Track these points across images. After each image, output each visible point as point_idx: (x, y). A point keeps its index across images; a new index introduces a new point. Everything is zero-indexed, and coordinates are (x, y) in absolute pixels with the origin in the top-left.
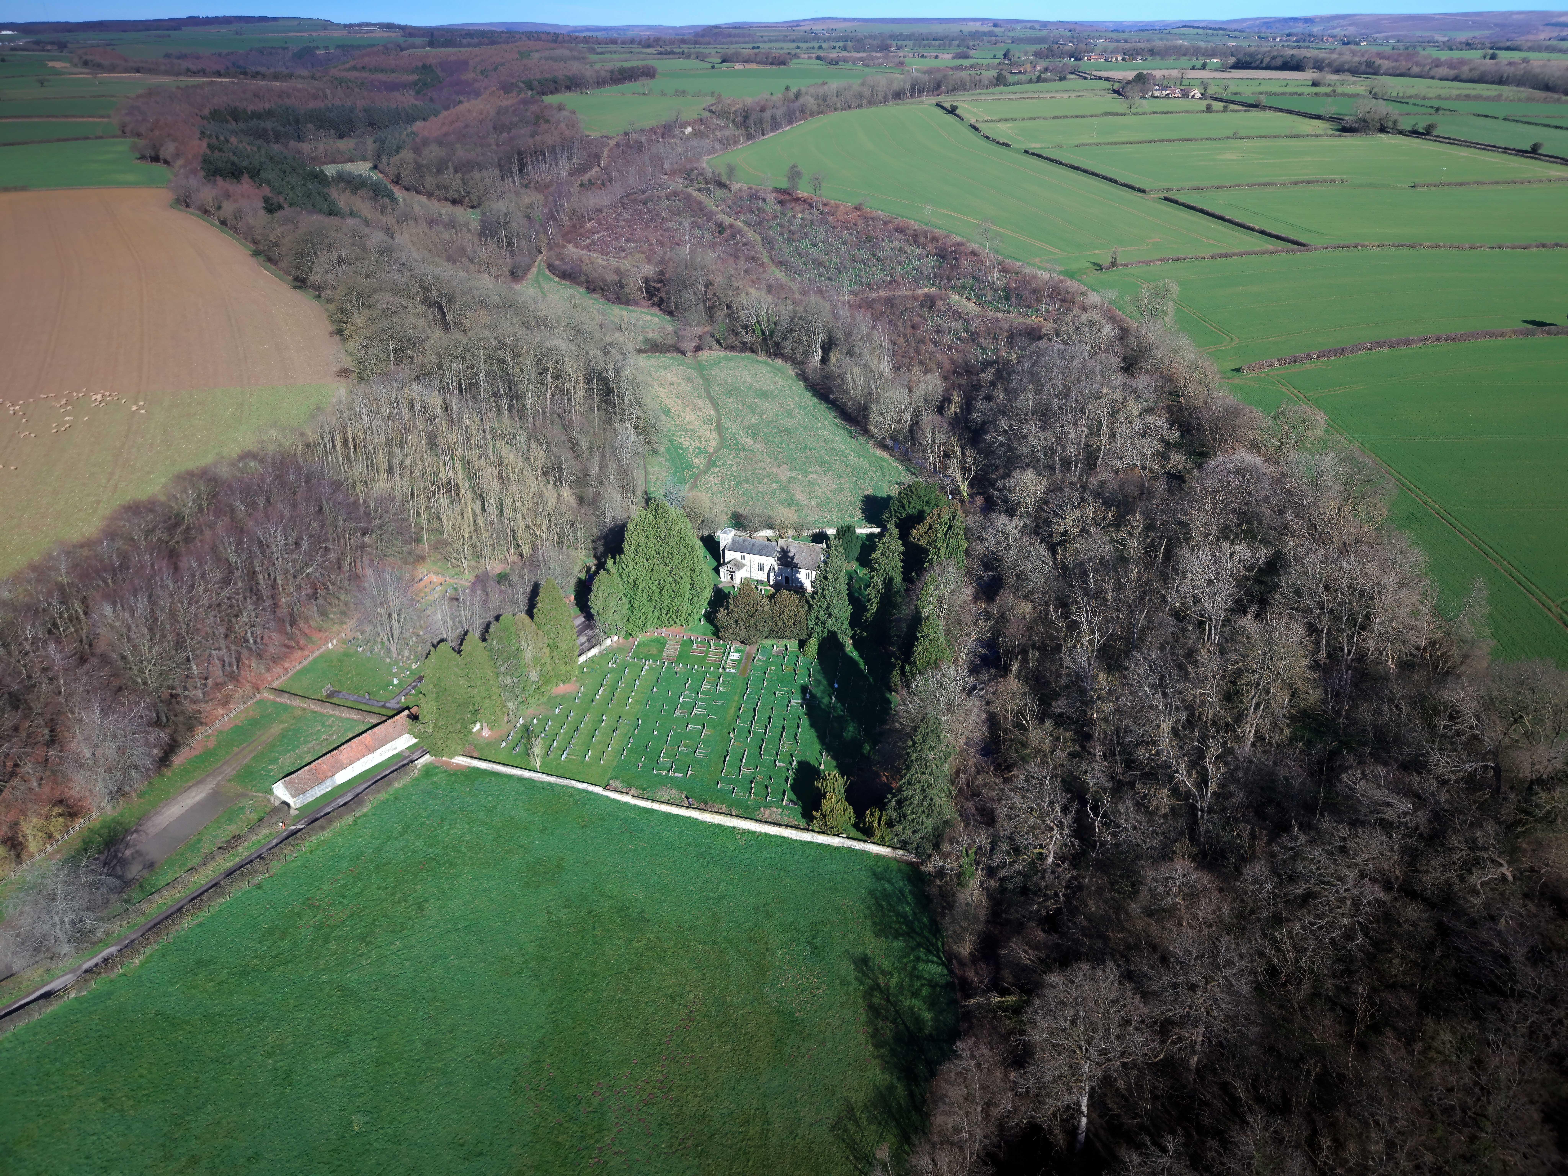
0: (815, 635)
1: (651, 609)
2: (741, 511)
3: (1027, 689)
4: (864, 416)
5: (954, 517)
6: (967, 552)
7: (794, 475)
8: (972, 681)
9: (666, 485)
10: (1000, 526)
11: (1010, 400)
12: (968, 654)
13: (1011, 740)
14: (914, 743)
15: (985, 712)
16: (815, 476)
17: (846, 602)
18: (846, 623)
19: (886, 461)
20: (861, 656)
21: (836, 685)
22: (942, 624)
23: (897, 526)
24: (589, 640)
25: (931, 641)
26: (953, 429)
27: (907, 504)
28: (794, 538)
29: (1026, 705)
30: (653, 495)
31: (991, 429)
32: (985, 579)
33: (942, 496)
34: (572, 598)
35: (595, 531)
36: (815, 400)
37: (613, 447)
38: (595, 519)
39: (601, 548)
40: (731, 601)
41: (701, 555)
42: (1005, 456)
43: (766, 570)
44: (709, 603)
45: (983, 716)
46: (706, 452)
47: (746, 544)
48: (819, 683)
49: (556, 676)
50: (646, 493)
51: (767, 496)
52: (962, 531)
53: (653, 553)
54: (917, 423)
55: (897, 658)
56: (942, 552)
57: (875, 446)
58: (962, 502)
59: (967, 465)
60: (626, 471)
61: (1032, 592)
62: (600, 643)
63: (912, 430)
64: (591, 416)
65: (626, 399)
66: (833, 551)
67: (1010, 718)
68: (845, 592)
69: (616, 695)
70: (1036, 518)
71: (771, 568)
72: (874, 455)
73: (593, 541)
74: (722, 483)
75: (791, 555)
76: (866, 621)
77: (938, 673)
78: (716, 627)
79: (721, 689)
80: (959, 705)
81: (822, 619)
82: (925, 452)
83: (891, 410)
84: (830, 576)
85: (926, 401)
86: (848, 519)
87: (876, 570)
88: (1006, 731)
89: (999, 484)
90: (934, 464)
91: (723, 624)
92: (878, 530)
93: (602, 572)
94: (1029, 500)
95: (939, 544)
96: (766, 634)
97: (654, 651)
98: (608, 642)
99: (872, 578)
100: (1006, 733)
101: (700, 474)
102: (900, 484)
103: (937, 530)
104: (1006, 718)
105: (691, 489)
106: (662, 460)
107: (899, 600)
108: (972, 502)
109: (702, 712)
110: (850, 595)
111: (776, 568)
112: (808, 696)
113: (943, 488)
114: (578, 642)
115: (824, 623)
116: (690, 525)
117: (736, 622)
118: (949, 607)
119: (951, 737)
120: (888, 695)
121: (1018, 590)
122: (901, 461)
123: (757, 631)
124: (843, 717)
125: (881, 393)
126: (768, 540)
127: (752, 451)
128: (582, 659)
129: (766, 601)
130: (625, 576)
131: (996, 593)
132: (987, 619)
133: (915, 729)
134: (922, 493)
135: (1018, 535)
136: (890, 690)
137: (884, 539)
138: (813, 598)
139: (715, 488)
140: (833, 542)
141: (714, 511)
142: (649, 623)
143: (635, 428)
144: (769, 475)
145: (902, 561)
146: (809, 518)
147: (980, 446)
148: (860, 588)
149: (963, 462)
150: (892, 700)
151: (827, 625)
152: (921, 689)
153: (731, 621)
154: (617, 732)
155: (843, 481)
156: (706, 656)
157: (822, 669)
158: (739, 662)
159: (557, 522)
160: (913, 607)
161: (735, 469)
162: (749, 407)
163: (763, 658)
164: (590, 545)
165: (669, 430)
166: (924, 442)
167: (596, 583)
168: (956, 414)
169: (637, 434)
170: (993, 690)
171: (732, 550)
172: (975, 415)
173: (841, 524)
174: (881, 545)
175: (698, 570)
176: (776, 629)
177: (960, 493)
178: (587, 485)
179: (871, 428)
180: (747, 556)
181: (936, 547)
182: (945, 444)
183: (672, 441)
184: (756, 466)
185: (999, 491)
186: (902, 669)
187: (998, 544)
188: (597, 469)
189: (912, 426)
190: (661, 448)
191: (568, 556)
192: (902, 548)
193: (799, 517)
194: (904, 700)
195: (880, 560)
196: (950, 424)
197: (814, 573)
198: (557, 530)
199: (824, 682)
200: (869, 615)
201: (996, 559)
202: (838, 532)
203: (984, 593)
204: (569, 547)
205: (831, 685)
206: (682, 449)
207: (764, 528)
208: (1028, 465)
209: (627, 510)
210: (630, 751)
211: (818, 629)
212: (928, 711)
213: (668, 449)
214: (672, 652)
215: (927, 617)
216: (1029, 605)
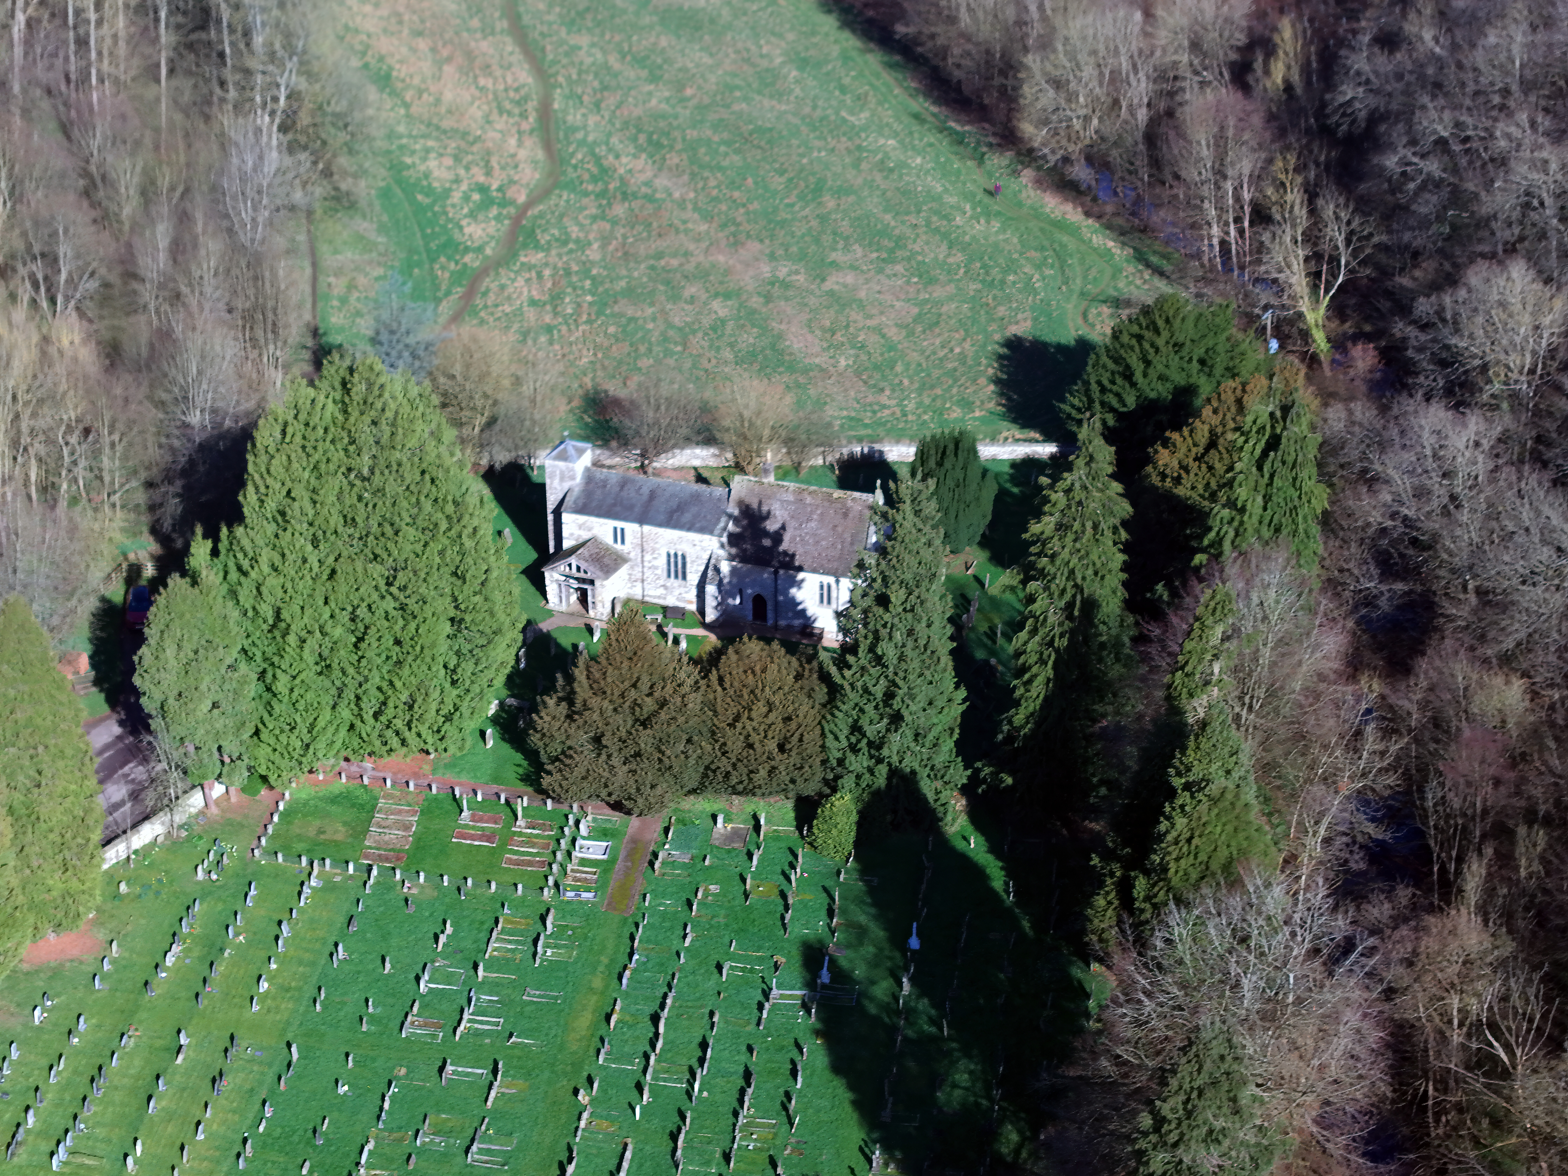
0: (848, 781)
1: (327, 700)
2: (614, 388)
3: (1508, 947)
4: (1003, 91)
5: (1286, 409)
6: (1326, 521)
7: (783, 272)
8: (1341, 925)
9: (378, 306)
10: (1429, 441)
11: (1455, 47)
12: (1327, 841)
13: (1460, 1109)
14: (1159, 1121)
15: (1383, 1021)
16: (850, 279)
17: (949, 679)
18: (948, 745)
19: (1073, 231)
20: (994, 849)
21: (914, 943)
22: (1248, 748)
23: (1110, 436)
24: (135, 796)
25: (1214, 801)
26: (1282, 133)
27: (1138, 368)
28: (783, 473)
29: (1505, 999)
30: (335, 339)
31: (1398, 133)
32: (1384, 603)
33: (1246, 340)
34: (84, 662)
35: (153, 453)
36: (850, 41)
37: (214, 188)
38: (154, 414)
39: (173, 507)
40: (579, 674)
41: (487, 531)
42: (1440, 218)
43: (694, 578)
44: (510, 681)
45: (1375, 1036)
46: (505, 203)
47: (629, 493)
48: (860, 934)
49: (32, 906)
50: (315, 333)
51: (698, 342)
52: (1312, 452)
53: (336, 520)
54: (1170, 113)
55: (1108, 856)
56: (1251, 521)
57: (1038, 183)
58: (1312, 361)
59: (1325, 247)
60: (255, 262)
61: (1526, 646)
62: (167, 804)
63: (1151, 137)
64: (151, 92)
65: (258, 40)
66: (906, 517)
67: (1457, 1037)
68: (943, 646)
69: (220, 968)
70: (1537, 413)
71: (711, 567)
72: (1037, 214)
73: (150, 485)
74: (556, 298)
75: (771, 526)
76: (1010, 738)
77: (1236, 902)
78: (532, 755)
79: (546, 952)
80: (1299, 1001)
81: (871, 731)
82: (1194, 204)
83: (1088, 72)
84: (897, 596)
85: (1195, 46)
86: (956, 413)
87: (1042, 574)
88: (1443, 1082)
89: (1423, 306)
90: (1224, 244)
91: (555, 748)
92: (1046, 450)
93: (175, 581)
94: (1514, 360)
95: (1242, 493)
96: (692, 779)
97: (338, 831)
98: (196, 800)
99: (1031, 599)
100: (1443, 1085)
101: (484, 271)
102: (1117, 303)
103: (1233, 449)
104: (1443, 1038)
105: (456, 318)
106: (363, 226)
107: (1116, 671)
108: (1342, 361)
109: (488, 1024)
110: (960, 655)
111: (725, 567)
112: (825, 977)
113: (1250, 319)
114: (101, 802)
115: (876, 745)
116: (450, 434)
117: (597, 740)
118: (1272, 693)
119: (1274, 1099)
120: (1077, 972)
121: (1482, 638)
122: (1122, 234)
123: (664, 769)
124: (935, 1040)
125: (1058, 21)
126: (701, 479)
127: (650, 198)
128: (116, 853)
129: (688, 675)
130: (246, 595)
131: (1417, 649)
132: (1388, 733)
133: (1162, 1076)
134: (1185, 332)
135: (1482, 466)
136: (1086, 956)
137: (1069, 478)
138: (841, 663)
139: (531, 314)
140: (907, 486)
141: (527, 389)
142: (321, 745)
143: (283, 129)
144: (702, 275)
145: (1127, 548)
146: (830, 411)
147: (1363, 188)
148: (991, 634)
149: (1312, 237)
150: (1092, 986)
151: (890, 752)
152: (1182, 950)
153: (581, 738)
154: (225, 1085)
155: (939, 292)
156: (502, 848)
157: (871, 891)
158: (605, 867)
159: (41, 423)
160: (1160, 694)
161: (594, 253)
162: (640, 61)
163: (681, 856)
164: (141, 497)
165: (391, 135)
166: (1191, 174)
167: (157, 614)
168: (1289, 88)
169: (291, 148)
170: (1402, 951)
171: (582, 509)
172: (1348, 91)
173: (933, 429)
174: (1058, 497)
175: (474, 574)
176: (724, 764)
177: (1305, 335)
178: (133, 308)
179: (1027, 128)
180: (631, 528)
181: (1231, 504)
182: (1257, 179)
183: (397, 168)
184: (661, 244)
185: (1425, 327)
186: (1125, 888)
187: (1421, 493)
188: (162, 257)
189: (1153, 123)
190: (363, 189)
191: (73, 530)
192: (1125, 508)
193: (799, 404)
194: (1127, 987)
195: (1055, 545)
196: (1271, 117)
197: (846, 583)
198: (38, 448)
199: (878, 932)
200: (1019, 717)
201: (1414, 542)
202: (922, 455)
203: (1378, 648)
204: (74, 501)
205: (898, 940)
206: (429, 191)
207: (688, 441)
208: (1511, 250)
209: (256, 385)
210: (264, 1144)
211: (858, 763)
212: (1204, 1020)
213: (385, 194)
214: (394, 836)
215: (1204, 724)
216: (1518, 685)
